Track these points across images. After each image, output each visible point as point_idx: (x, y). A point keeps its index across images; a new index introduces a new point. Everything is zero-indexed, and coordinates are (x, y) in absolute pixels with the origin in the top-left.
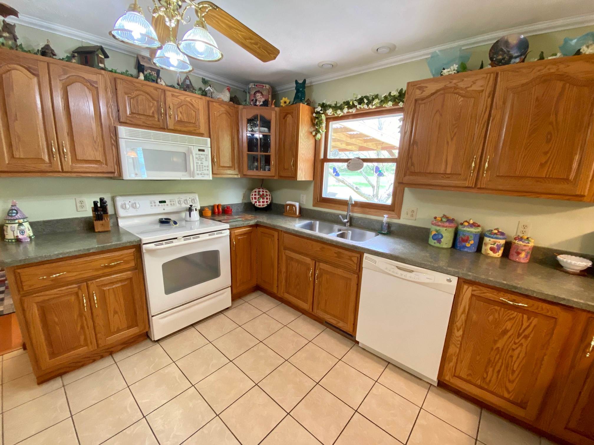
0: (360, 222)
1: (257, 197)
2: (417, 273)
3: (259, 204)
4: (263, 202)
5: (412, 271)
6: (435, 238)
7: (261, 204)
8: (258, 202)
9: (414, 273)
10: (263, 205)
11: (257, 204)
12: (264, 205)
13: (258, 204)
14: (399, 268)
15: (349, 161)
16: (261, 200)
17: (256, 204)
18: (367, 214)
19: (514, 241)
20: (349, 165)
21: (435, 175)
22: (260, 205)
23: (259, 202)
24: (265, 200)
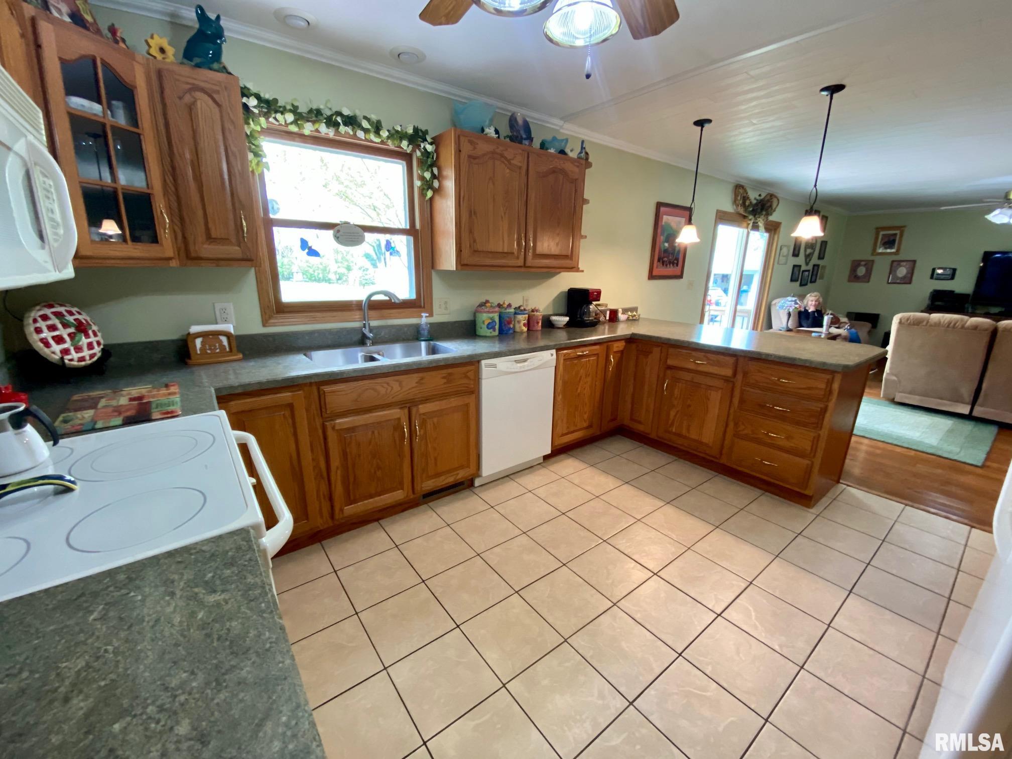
0: (383, 334)
1: (64, 333)
2: (531, 360)
3: (80, 355)
4: (90, 346)
5: (525, 361)
6: (490, 327)
7: (86, 353)
8: (72, 349)
9: (529, 361)
10: (92, 356)
11: (73, 359)
12: (95, 354)
13: (75, 355)
14: (517, 361)
15: (337, 228)
16: (84, 341)
17: (67, 357)
18: (390, 318)
19: (533, 313)
20: (338, 235)
21: (495, 254)
22: (82, 359)
23: (78, 349)
24: (93, 339)
